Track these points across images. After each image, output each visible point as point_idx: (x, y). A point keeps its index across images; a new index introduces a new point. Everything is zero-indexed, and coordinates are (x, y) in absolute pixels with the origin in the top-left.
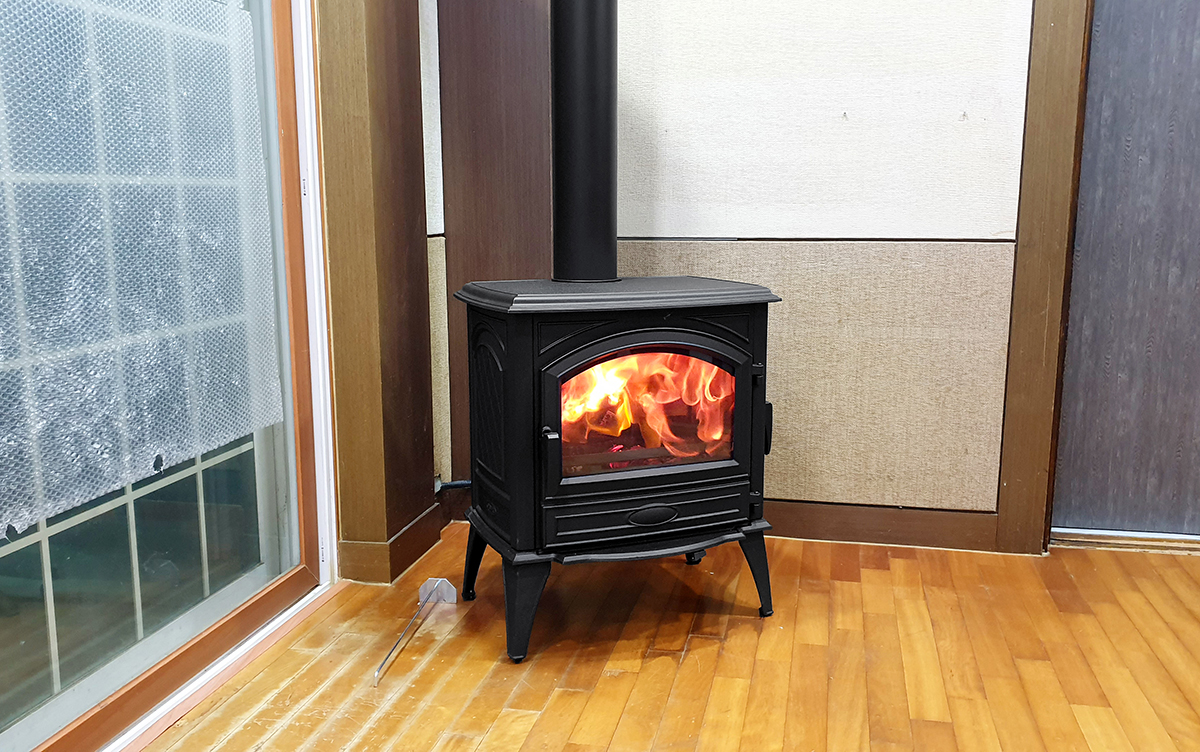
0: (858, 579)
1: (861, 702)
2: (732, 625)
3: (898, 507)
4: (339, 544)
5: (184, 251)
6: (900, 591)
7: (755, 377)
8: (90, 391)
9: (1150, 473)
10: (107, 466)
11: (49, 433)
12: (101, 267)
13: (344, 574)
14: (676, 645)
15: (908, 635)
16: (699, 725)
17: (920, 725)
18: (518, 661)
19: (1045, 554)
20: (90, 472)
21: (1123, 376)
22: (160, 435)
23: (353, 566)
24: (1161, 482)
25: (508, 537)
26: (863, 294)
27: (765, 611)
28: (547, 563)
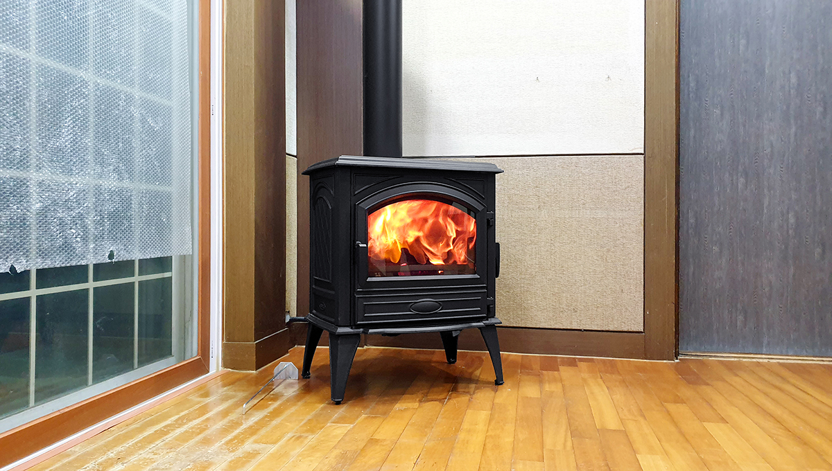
0: (558, 370)
1: (564, 421)
2: (477, 388)
3: (580, 330)
4: (223, 345)
5: (137, 126)
6: (585, 375)
7: (488, 221)
8: (72, 194)
9: (738, 312)
10: (79, 247)
11: (43, 212)
12: (86, 118)
13: (225, 365)
14: (442, 396)
15: (592, 393)
16: (458, 430)
17: (604, 431)
18: (338, 403)
19: (676, 361)
20: (67, 247)
21: (716, 249)
22: (115, 239)
23: (231, 360)
24: (745, 318)
25: (333, 320)
26: (553, 190)
27: (499, 382)
28: (358, 335)
